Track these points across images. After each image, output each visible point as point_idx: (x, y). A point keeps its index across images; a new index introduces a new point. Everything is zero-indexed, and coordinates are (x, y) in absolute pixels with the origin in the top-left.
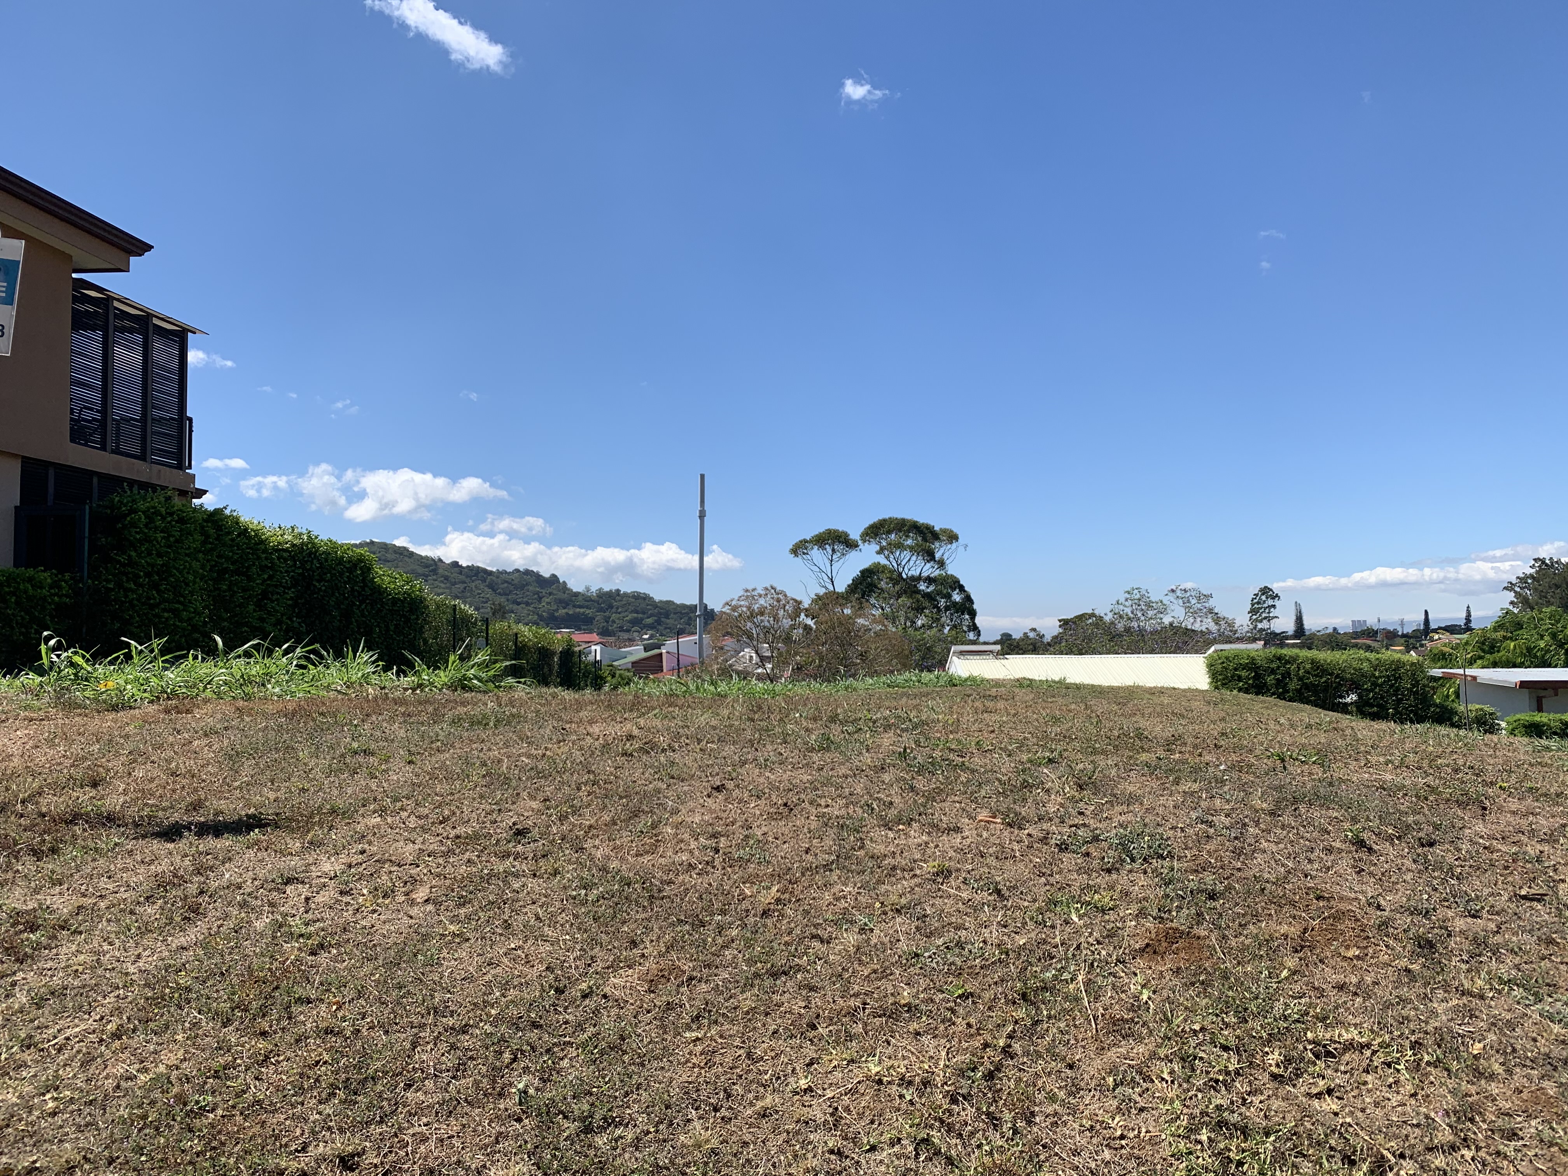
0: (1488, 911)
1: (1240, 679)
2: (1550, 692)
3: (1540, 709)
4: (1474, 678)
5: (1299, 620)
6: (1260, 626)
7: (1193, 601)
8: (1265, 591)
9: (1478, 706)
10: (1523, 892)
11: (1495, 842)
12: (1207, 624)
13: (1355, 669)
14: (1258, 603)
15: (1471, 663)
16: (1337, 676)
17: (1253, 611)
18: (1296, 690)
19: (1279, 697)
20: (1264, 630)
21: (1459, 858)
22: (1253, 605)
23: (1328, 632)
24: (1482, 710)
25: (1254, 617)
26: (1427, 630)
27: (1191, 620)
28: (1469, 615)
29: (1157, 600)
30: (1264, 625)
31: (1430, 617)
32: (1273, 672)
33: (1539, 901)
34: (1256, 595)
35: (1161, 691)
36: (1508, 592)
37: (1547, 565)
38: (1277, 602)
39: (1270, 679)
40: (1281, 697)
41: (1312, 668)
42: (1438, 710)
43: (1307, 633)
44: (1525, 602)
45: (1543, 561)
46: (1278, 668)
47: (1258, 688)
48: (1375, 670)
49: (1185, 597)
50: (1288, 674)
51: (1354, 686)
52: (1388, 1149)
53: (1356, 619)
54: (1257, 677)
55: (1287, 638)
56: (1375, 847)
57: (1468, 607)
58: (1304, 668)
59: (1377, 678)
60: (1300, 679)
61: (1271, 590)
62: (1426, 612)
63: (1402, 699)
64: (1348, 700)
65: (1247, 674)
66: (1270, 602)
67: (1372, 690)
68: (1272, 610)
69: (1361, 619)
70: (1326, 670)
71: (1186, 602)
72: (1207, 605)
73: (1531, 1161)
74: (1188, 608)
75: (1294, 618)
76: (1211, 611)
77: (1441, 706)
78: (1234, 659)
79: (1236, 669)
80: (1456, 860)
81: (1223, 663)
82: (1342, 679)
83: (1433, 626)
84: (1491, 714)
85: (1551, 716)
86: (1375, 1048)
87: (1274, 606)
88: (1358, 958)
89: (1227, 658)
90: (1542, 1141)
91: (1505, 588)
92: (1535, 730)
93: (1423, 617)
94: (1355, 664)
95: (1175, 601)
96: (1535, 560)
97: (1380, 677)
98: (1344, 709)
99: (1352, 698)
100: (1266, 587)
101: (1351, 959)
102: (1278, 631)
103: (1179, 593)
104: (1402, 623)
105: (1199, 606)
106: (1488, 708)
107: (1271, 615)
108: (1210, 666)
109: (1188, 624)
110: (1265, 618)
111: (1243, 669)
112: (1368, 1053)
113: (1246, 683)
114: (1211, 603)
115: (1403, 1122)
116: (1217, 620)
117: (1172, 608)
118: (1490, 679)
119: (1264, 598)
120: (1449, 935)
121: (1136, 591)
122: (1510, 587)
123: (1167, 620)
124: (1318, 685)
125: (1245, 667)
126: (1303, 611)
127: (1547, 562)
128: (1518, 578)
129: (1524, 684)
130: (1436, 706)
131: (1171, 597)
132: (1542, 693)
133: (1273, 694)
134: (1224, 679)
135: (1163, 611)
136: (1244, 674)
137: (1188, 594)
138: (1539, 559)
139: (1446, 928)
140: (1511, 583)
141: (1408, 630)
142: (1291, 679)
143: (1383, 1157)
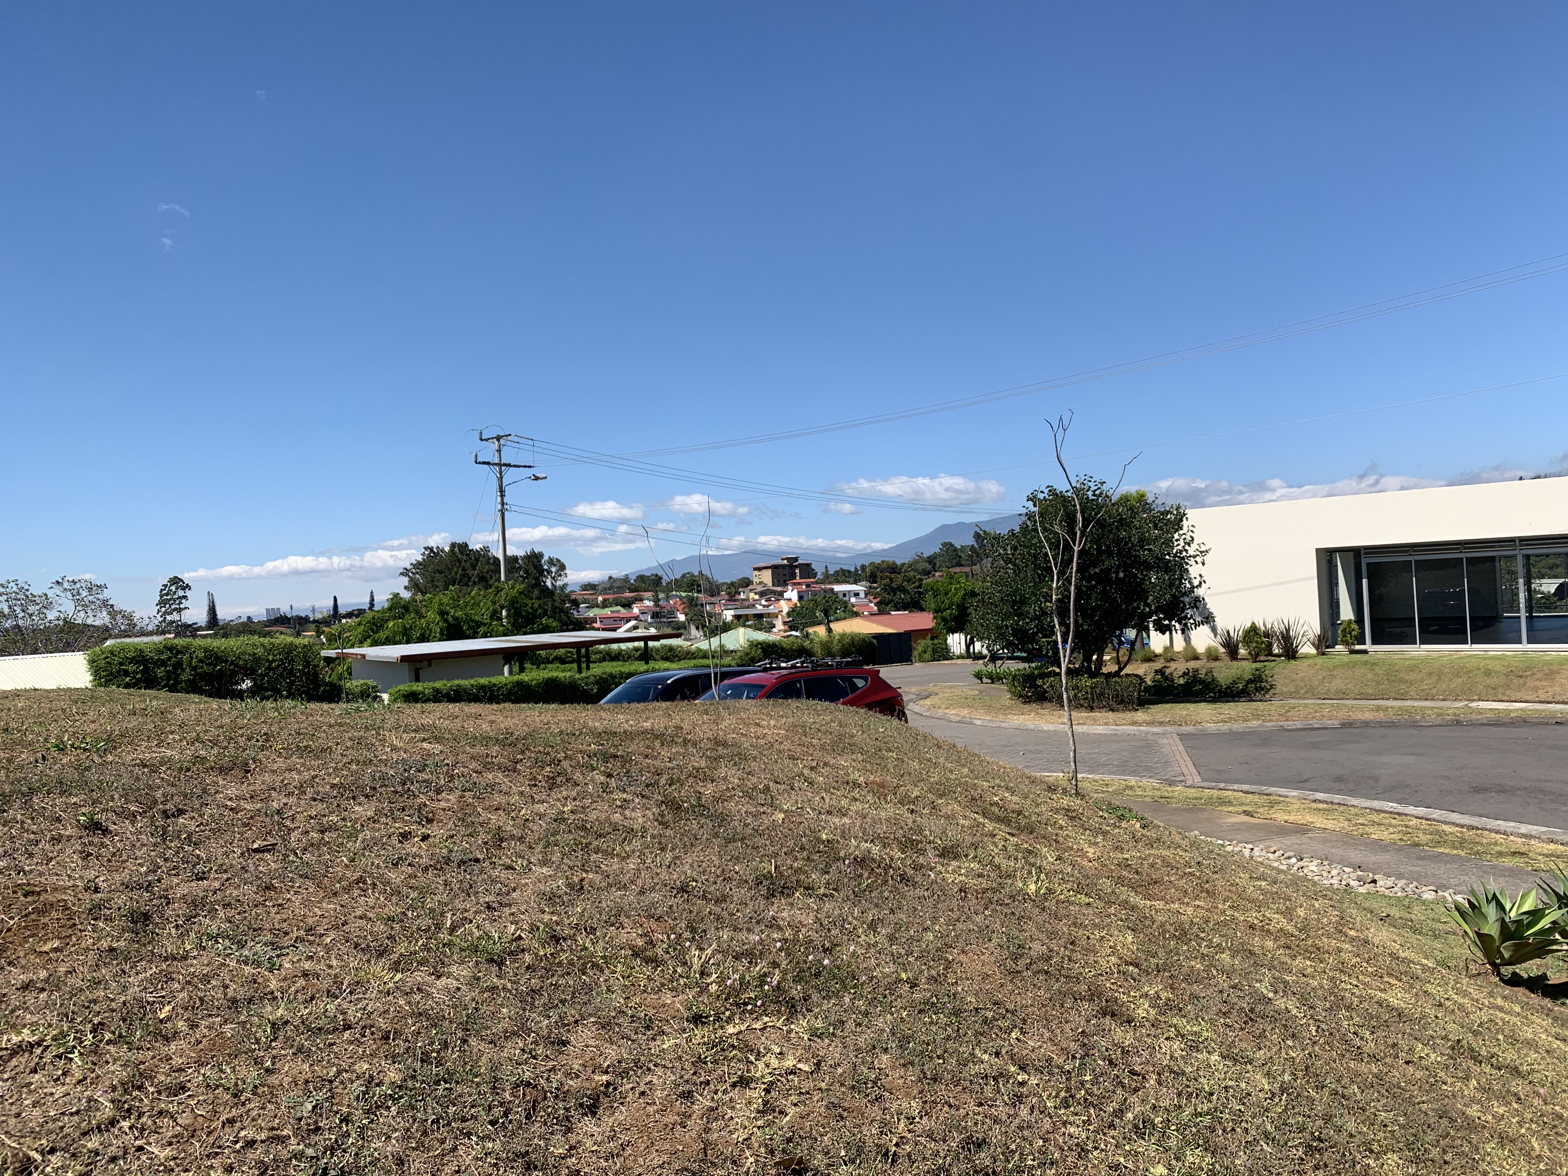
0: (216, 871)
1: (126, 673)
2: (426, 663)
3: (417, 680)
4: (363, 656)
5: (212, 610)
6: (169, 618)
7: (84, 593)
8: (175, 581)
9: (362, 682)
10: (255, 846)
11: (242, 802)
12: (102, 619)
13: (250, 655)
14: (167, 594)
15: (361, 643)
16: (232, 663)
17: (162, 603)
18: (189, 680)
19: (171, 691)
20: (174, 622)
21: (202, 823)
22: (161, 596)
23: (241, 621)
24: (366, 684)
25: (163, 609)
26: (336, 615)
27: (82, 614)
28: (372, 599)
29: (40, 593)
30: (175, 617)
31: (338, 602)
32: (163, 663)
33: (269, 851)
34: (165, 586)
35: (17, 694)
36: (404, 578)
37: (434, 553)
38: (188, 593)
39: (160, 672)
40: (173, 689)
41: (205, 657)
42: (328, 688)
43: (220, 623)
44: (414, 586)
45: (431, 550)
46: (170, 659)
47: (149, 682)
48: (269, 654)
49: (74, 589)
50: (179, 665)
51: (250, 672)
52: (36, 1149)
53: (270, 607)
54: (145, 671)
55: (200, 628)
56: (112, 827)
57: (372, 592)
58: (197, 657)
59: (271, 662)
60: (194, 669)
61: (182, 580)
62: (335, 598)
63: (294, 681)
64: (244, 686)
65: (134, 668)
66: (181, 593)
67: (267, 675)
68: (183, 601)
69: (275, 607)
70: (220, 657)
71: (76, 594)
72: (100, 597)
73: (192, 1109)
74: (78, 601)
75: (207, 608)
76: (105, 604)
77: (331, 684)
78: (119, 653)
79: (121, 664)
80: (198, 826)
81: (107, 658)
82: (237, 665)
83: (342, 611)
84: (373, 687)
85: (426, 685)
86: (49, 1042)
87: (185, 597)
88: (56, 950)
89: (112, 653)
90: (208, 1086)
91: (402, 574)
92: (412, 698)
93: (332, 603)
94: (250, 650)
95: (63, 595)
96: (425, 548)
97: (274, 661)
98: (240, 695)
99: (247, 684)
100: (175, 577)
101: (47, 953)
102: (189, 623)
103: (66, 585)
104: (313, 610)
105: (91, 598)
106: (371, 682)
107: (182, 606)
108: (92, 662)
109: (79, 619)
110: (175, 609)
111: (130, 663)
112: (38, 1051)
113: (134, 678)
114: (106, 594)
115: (61, 1114)
116: (113, 613)
117: (60, 602)
118: (377, 656)
119: (173, 588)
120: (168, 903)
121: (12, 584)
122: (405, 573)
123: (51, 615)
124: (211, 674)
125: (132, 660)
126: (215, 601)
127: (435, 550)
128: (412, 564)
129: (404, 659)
130: (326, 684)
131: (58, 590)
132: (418, 665)
133: (164, 687)
134: (108, 676)
135: (48, 605)
136: (131, 668)
137: (78, 585)
138: (428, 548)
139: (166, 898)
140: (406, 569)
141: (319, 616)
142: (183, 670)
143: (29, 1158)
